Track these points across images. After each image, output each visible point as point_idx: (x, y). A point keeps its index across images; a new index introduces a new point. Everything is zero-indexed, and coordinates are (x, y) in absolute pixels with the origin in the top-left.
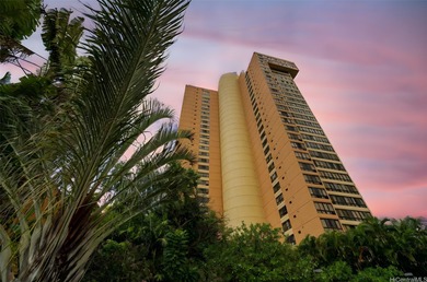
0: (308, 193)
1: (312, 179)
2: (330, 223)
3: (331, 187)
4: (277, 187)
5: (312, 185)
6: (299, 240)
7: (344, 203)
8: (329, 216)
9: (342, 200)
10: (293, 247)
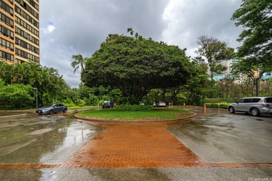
3: (21, 33)
5: (3, 24)
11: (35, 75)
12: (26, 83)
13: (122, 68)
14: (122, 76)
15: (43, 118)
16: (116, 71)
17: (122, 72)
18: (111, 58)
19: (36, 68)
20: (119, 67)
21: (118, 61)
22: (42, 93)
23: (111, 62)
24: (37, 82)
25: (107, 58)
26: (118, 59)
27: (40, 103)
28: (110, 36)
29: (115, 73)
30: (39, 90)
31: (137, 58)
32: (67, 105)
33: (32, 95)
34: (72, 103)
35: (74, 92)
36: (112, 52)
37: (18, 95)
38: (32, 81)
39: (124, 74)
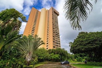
0: (52, 41)
1: (54, 39)
2: (54, 47)
3: (57, 41)
4: (48, 39)
5: (53, 40)
6: (49, 49)
7: (57, 44)
8: (54, 46)
9: (57, 43)
10: (47, 50)
11: (60, 51)
12: (58, 54)
13: (82, 47)
14: (83, 50)
15: (62, 65)
16: (80, 48)
17: (82, 48)
18: (78, 44)
19: (60, 49)
20: (81, 47)
21: (80, 45)
22: (62, 57)
23: (78, 45)
24: (60, 53)
25: (76, 44)
26: (80, 44)
27: (61, 60)
28: (79, 33)
29: (80, 49)
30: (61, 56)
31: (87, 42)
32: (70, 61)
33: (60, 58)
34: (72, 61)
35: (72, 55)
36: (77, 42)
37: (56, 57)
38: (59, 53)
39: (84, 49)
